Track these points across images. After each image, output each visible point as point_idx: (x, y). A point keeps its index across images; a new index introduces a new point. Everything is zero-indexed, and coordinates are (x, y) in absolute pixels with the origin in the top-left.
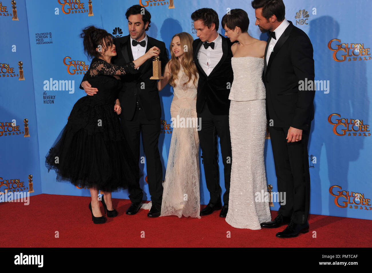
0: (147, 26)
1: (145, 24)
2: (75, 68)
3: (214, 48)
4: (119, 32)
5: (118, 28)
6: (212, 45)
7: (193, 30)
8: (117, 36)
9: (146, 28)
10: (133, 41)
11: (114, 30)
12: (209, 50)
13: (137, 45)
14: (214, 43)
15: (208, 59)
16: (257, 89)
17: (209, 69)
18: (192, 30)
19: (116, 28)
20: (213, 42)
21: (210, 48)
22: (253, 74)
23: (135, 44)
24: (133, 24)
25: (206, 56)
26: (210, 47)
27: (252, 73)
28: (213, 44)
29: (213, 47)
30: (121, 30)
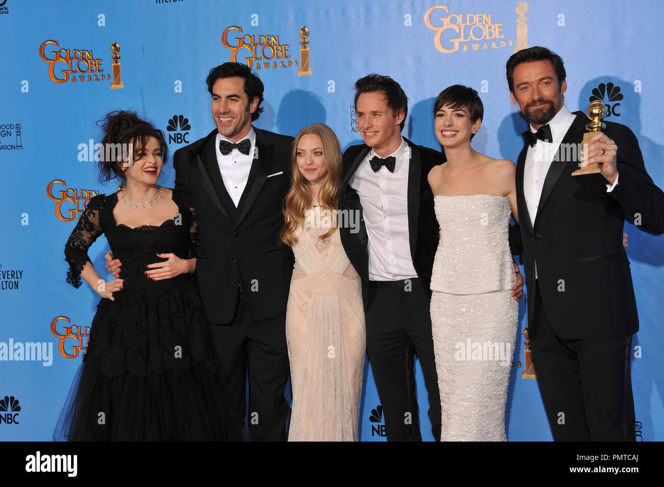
0: (254, 106)
1: (251, 100)
2: (74, 207)
3: (395, 170)
4: (182, 126)
5: (181, 117)
6: (391, 164)
7: (354, 124)
8: (178, 134)
9: (252, 110)
10: (222, 143)
11: (170, 121)
12: (384, 176)
13: (231, 151)
14: (394, 159)
15: (382, 196)
16: (502, 265)
17: (386, 219)
18: (352, 123)
19: (175, 117)
20: (392, 155)
21: (384, 170)
22: (492, 233)
23: (227, 149)
24: (223, 99)
25: (377, 188)
26: (385, 167)
27: (490, 232)
28: (392, 160)
29: (391, 168)
30: (186, 121)
